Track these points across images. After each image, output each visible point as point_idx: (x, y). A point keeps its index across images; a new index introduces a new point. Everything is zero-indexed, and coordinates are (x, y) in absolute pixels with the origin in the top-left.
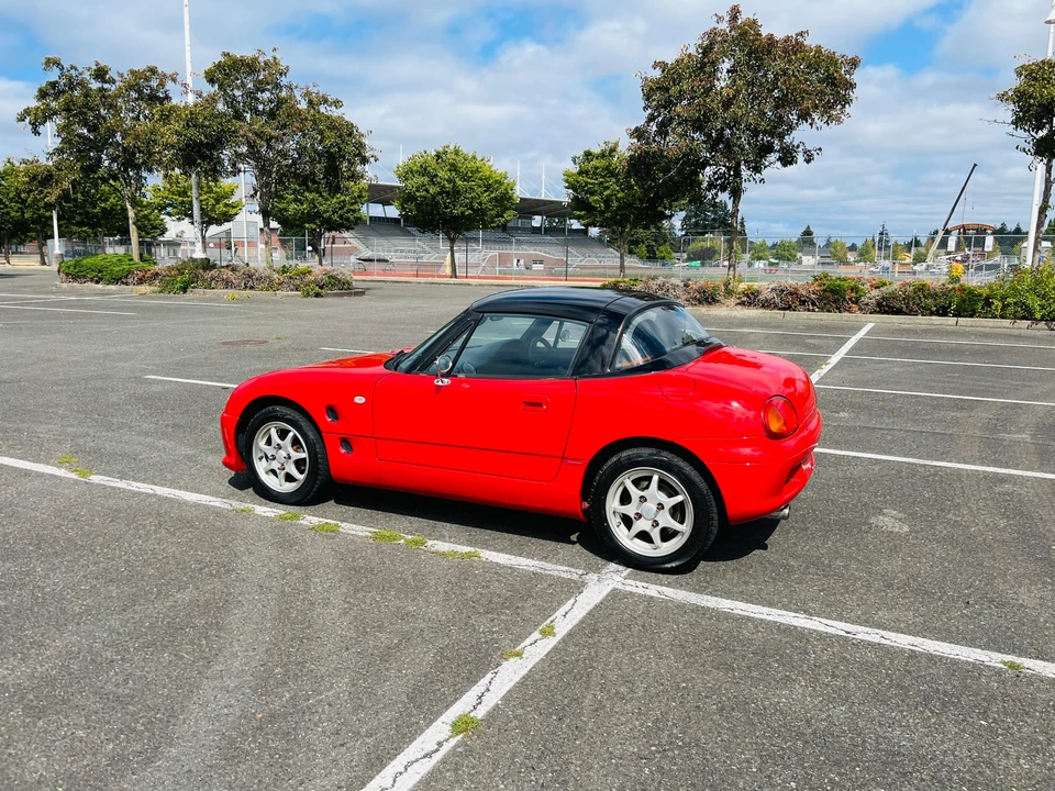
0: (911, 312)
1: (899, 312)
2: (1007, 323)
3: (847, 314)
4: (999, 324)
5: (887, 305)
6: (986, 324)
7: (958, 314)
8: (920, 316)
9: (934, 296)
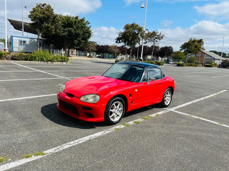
0: (19, 60)
1: (17, 60)
2: (39, 62)
3: (3, 60)
4: (38, 62)
5: (14, 58)
6: (36, 62)
7: (30, 60)
8: (22, 61)
9: (24, 56)
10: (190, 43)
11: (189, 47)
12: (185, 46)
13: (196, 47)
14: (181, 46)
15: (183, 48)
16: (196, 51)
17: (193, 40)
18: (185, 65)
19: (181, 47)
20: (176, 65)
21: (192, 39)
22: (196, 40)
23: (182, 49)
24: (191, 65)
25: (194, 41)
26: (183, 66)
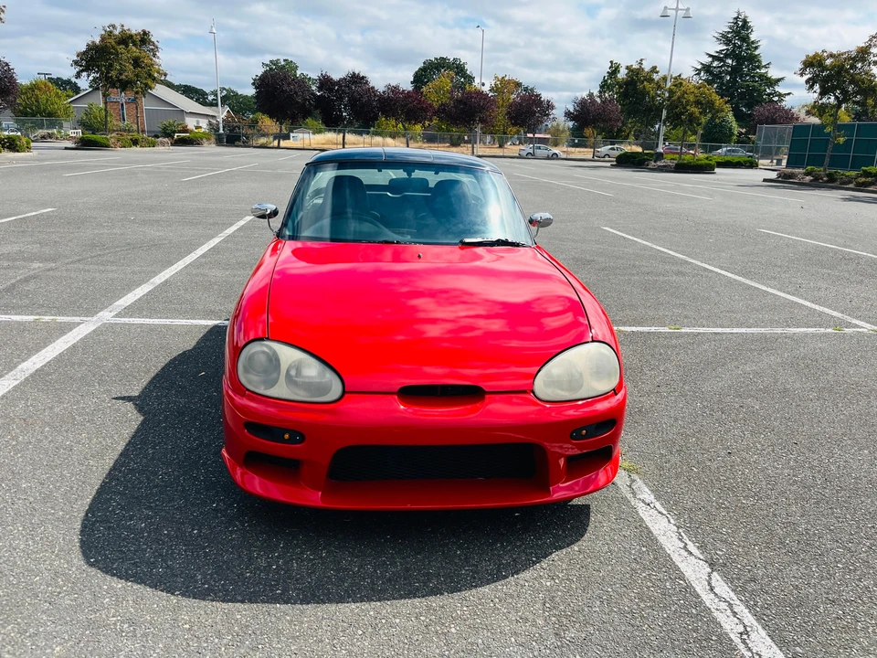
10: (113, 47)
11: (111, 65)
12: (94, 58)
13: (136, 62)
14: (76, 58)
15: (87, 69)
16: (144, 81)
17: (117, 32)
18: (113, 140)
19: (76, 63)
20: (73, 146)
21: (114, 26)
22: (131, 36)
23: (82, 71)
24: (135, 142)
25: (126, 39)
26: (107, 146)
